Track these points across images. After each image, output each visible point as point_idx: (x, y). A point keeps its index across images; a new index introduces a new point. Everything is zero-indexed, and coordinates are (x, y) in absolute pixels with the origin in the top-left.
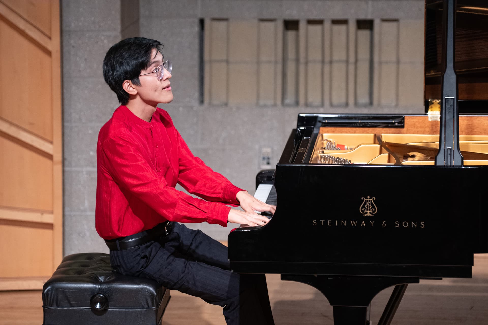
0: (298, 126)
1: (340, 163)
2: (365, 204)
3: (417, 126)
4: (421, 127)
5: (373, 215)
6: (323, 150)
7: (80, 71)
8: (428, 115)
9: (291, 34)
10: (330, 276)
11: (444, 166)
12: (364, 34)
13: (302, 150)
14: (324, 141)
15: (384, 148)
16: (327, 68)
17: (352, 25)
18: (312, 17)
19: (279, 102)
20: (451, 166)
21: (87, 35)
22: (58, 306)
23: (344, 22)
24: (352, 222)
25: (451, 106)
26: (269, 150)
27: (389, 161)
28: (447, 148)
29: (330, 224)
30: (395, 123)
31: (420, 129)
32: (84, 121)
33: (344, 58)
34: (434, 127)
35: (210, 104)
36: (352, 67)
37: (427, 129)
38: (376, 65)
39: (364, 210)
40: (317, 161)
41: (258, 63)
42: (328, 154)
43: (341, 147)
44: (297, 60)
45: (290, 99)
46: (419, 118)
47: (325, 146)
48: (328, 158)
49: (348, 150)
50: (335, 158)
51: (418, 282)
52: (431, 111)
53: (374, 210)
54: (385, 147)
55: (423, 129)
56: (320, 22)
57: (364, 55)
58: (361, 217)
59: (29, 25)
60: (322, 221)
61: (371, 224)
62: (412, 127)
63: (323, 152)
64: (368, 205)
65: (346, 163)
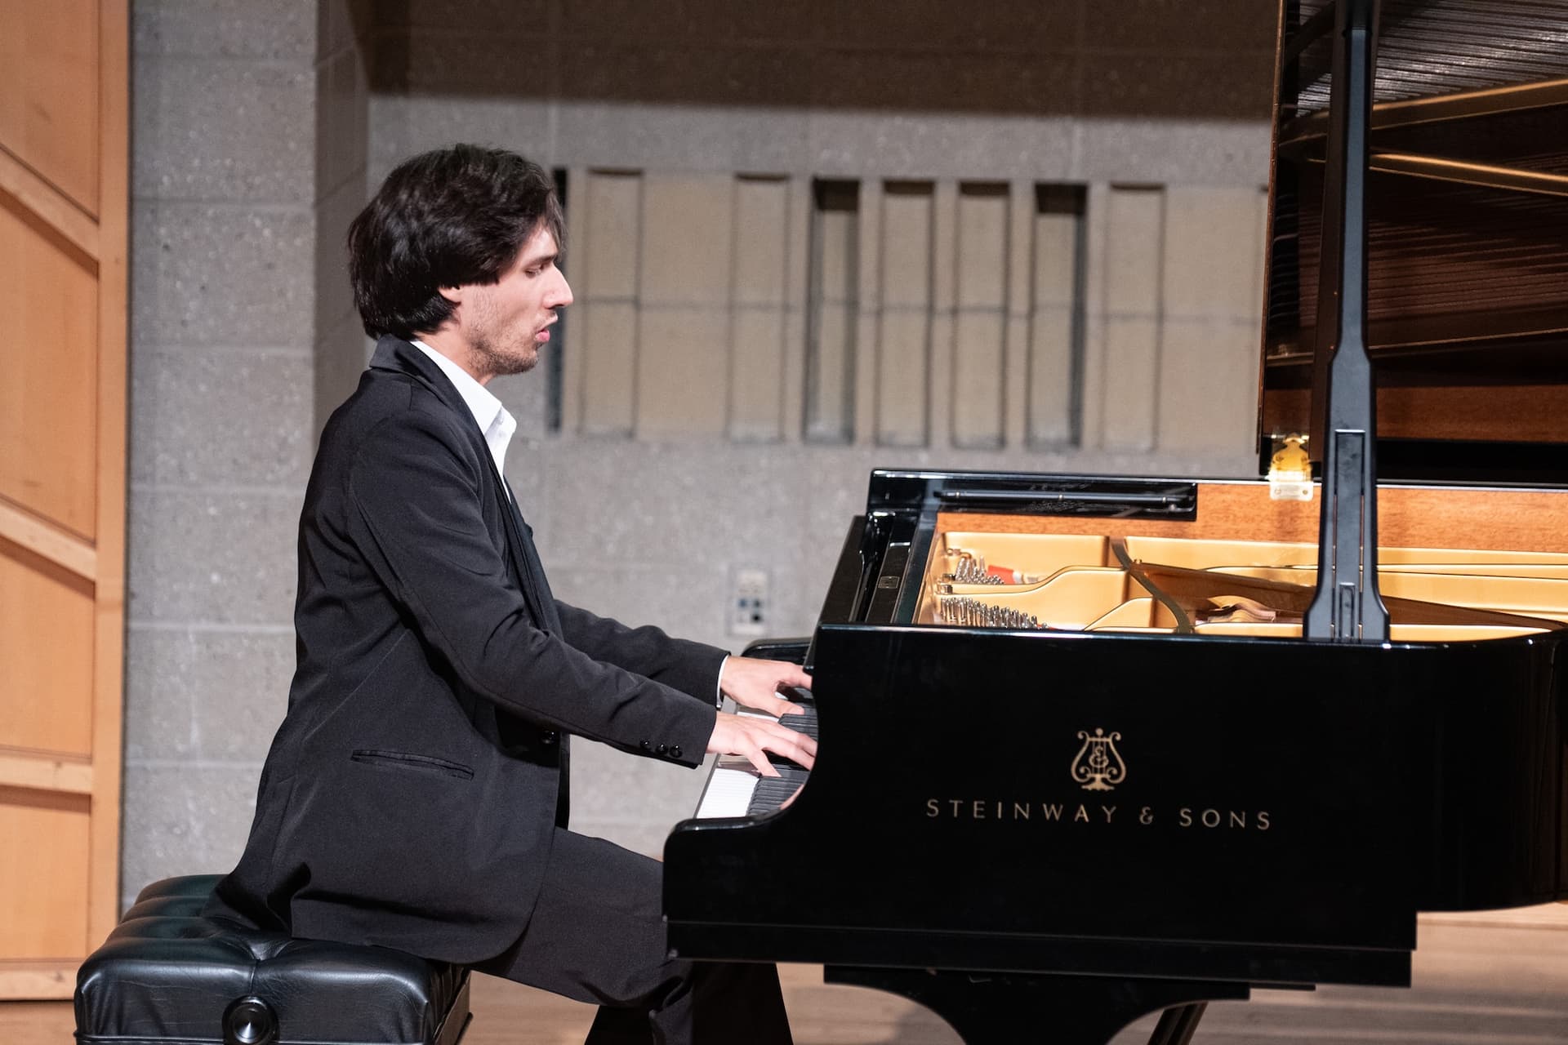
0: (871, 508)
1: (1003, 624)
2: (1089, 752)
3: (1235, 516)
4: (1248, 519)
5: (1112, 788)
6: (950, 583)
7: (184, 323)
8: (1267, 481)
9: (834, 223)
10: (975, 975)
11: (1332, 640)
12: (1059, 227)
13: (887, 582)
14: (950, 555)
15: (1137, 579)
16: (942, 328)
17: (1023, 200)
18: (900, 173)
19: (793, 431)
20: (1351, 641)
21: (210, 212)
22: (123, 1035)
23: (999, 189)
24: (1049, 808)
25: (1354, 456)
26: (759, 578)
27: (1154, 622)
28: (1341, 586)
29: (979, 813)
30: (1168, 504)
31: (1242, 525)
32: (193, 477)
33: (996, 300)
34: (1287, 519)
35: (579, 431)
36: (1018, 328)
37: (1266, 526)
38: (1093, 325)
39: (1086, 771)
40: (931, 617)
41: (732, 308)
42: (968, 596)
43: (1000, 576)
44: (852, 304)
45: (827, 423)
46: (1240, 490)
47: (952, 571)
48: (966, 609)
49: (1024, 584)
50: (989, 607)
51: (1245, 996)
52: (1279, 469)
53: (1115, 772)
54: (1139, 578)
55: (1252, 526)
56: (924, 188)
57: (1056, 290)
58: (1075, 794)
59: (32, 181)
60: (953, 804)
61: (1106, 815)
62: (1219, 519)
63: (950, 590)
64: (1096, 757)
65: (1023, 624)
